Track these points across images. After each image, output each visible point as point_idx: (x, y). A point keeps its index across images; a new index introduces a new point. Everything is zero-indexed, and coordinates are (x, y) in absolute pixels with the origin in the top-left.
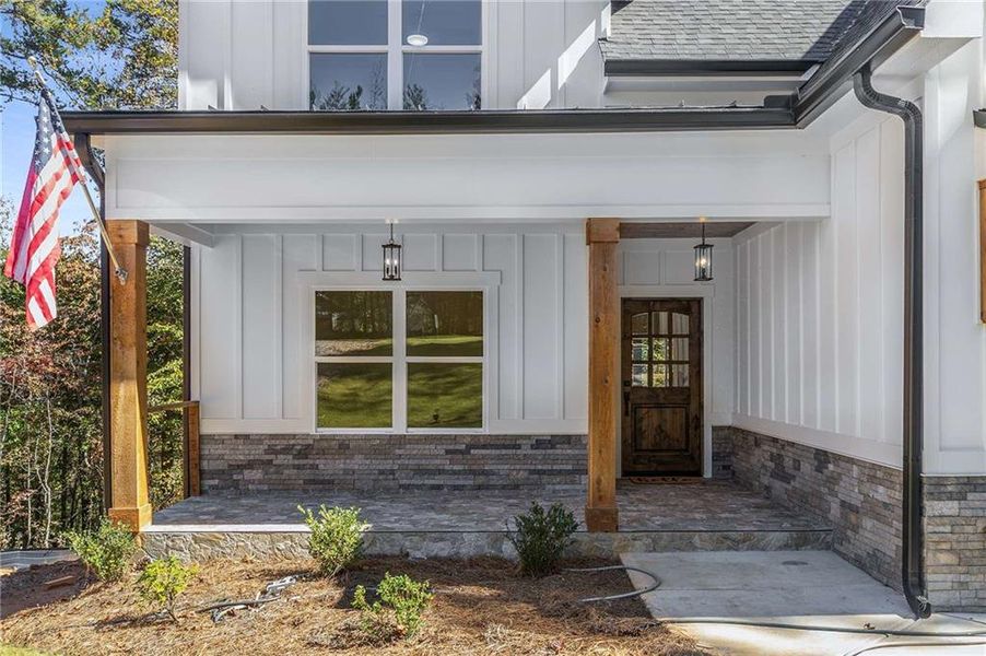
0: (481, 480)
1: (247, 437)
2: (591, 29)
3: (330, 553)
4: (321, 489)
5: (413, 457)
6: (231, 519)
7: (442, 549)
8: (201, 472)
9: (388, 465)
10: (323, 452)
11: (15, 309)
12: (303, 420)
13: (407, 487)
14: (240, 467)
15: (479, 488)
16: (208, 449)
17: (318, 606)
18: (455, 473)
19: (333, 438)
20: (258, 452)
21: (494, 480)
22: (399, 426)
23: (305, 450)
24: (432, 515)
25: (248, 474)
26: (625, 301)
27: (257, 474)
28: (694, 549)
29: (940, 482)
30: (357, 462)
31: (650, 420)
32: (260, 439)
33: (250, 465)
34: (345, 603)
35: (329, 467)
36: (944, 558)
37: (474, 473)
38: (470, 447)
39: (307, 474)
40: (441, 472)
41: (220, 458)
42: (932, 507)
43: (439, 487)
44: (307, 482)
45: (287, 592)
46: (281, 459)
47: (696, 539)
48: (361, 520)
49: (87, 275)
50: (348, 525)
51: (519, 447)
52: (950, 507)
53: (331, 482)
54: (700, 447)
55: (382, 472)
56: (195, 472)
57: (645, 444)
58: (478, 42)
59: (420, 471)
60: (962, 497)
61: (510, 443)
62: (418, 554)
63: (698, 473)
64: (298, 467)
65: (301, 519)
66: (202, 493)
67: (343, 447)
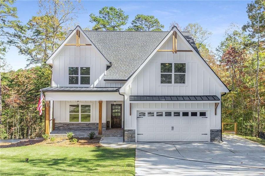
0: (90, 128)
1: (60, 123)
2: (103, 74)
3: (70, 137)
4: (70, 130)
5: (81, 126)
6: (59, 133)
7: (82, 137)
8: (55, 128)
9: (79, 127)
10: (70, 125)
11: (10, 88)
12: (68, 121)
13: (81, 129)
14: (60, 127)
15: (90, 129)
16: (56, 125)
17: (68, 142)
18: (87, 128)
19: (71, 123)
20: (62, 125)
21: (92, 128)
22: (80, 122)
23: (68, 125)
24: (82, 133)
25: (61, 128)
26: (111, 104)
27: (62, 128)
28: (110, 137)
29: (126, 130)
30: (74, 126)
31: (115, 120)
32: (62, 123)
33: (61, 127)
34: (70, 142)
35: (71, 127)
36: (126, 137)
37: (89, 128)
38: (89, 124)
39: (68, 128)
40: (85, 127)
41: (57, 126)
42: (125, 132)
43: (85, 129)
44: (68, 129)
45: (65, 141)
46: (65, 126)
47: (110, 136)
48: (73, 133)
49: (25, 81)
50: (72, 134)
51: (95, 124)
52: (127, 132)
53: (71, 129)
54: (121, 124)
55: (78, 127)
56: (54, 128)
57: (114, 123)
58: (90, 75)
59: (83, 127)
60: (128, 131)
61: (94, 124)
62: (80, 137)
63: (121, 127)
64: (67, 127)
65: (67, 133)
66: (55, 130)
67: (73, 124)
